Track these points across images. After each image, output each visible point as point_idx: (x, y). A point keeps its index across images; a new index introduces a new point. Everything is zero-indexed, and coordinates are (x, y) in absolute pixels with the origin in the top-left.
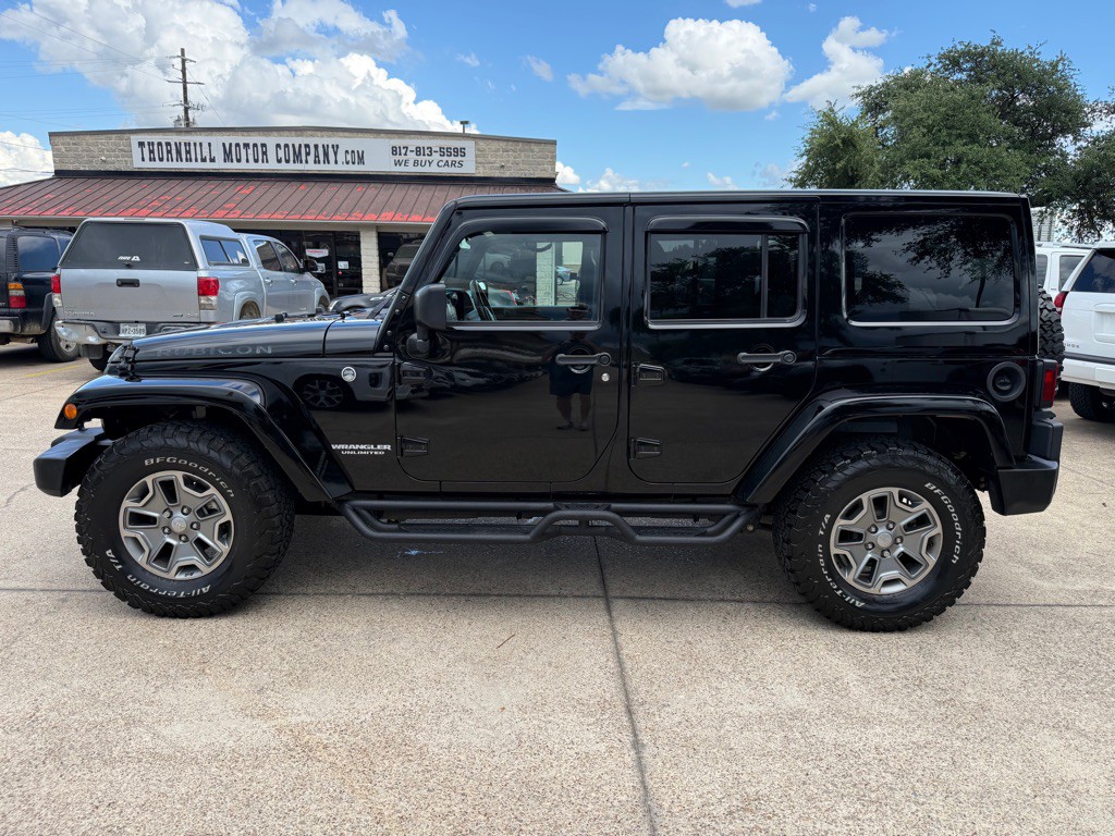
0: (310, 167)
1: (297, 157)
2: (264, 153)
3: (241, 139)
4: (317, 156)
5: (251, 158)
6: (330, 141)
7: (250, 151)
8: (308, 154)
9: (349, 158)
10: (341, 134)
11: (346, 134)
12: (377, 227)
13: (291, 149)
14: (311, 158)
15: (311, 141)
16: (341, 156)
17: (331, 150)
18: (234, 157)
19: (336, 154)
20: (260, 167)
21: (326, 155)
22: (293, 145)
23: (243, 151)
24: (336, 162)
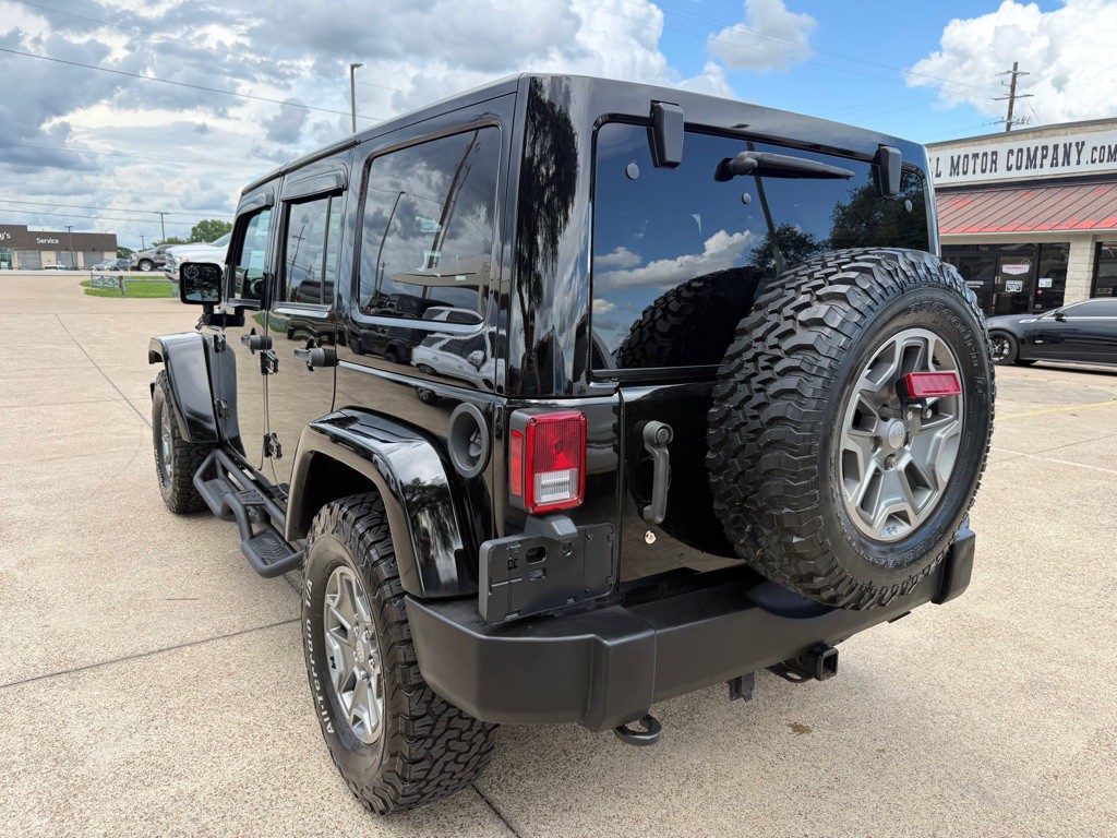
0: (1047, 171)
1: (1031, 162)
2: (994, 162)
3: (971, 150)
4: (1055, 158)
5: (978, 169)
6: (1072, 138)
7: (979, 161)
8: (1044, 157)
9: (1096, 155)
10: (1090, 128)
11: (1098, 127)
12: (1095, 236)
13: (1025, 153)
14: (1047, 162)
15: (1050, 142)
16: (1086, 154)
17: (1074, 149)
18: (961, 170)
19: (1079, 153)
20: (989, 177)
21: (1067, 155)
22: (1029, 149)
23: (971, 162)
24: (1078, 163)
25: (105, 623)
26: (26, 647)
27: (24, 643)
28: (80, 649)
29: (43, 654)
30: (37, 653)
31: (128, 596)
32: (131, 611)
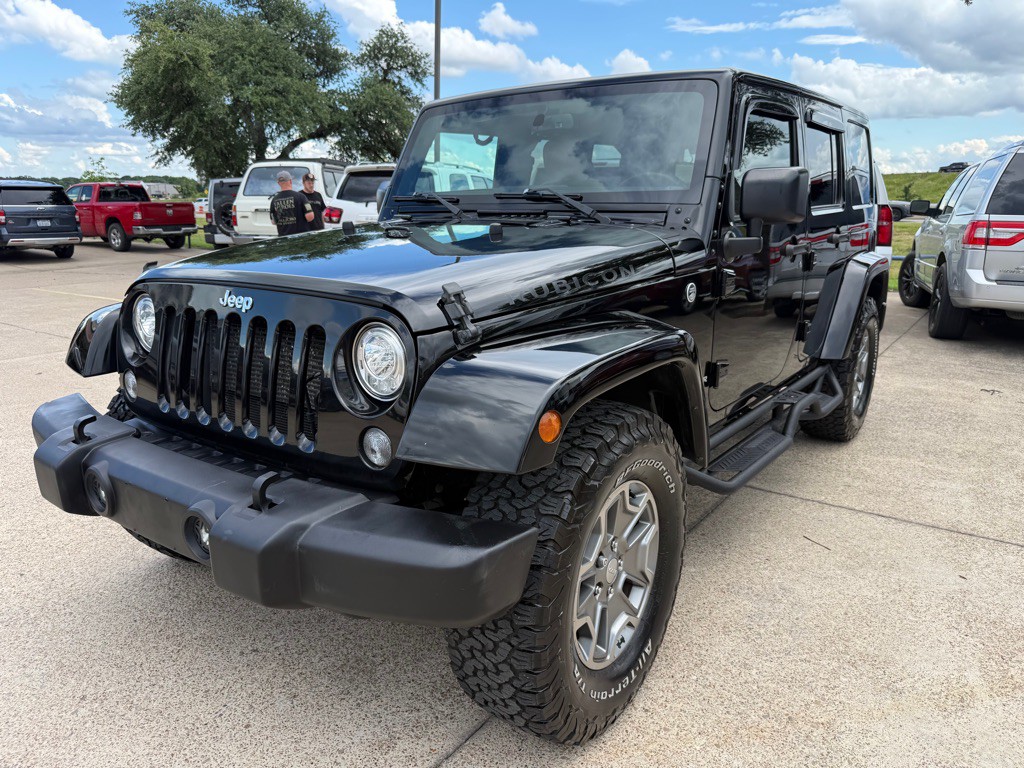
25: (904, 555)
26: (987, 566)
27: (989, 570)
28: (940, 544)
29: (974, 553)
30: (979, 556)
31: (861, 572)
32: (872, 555)
